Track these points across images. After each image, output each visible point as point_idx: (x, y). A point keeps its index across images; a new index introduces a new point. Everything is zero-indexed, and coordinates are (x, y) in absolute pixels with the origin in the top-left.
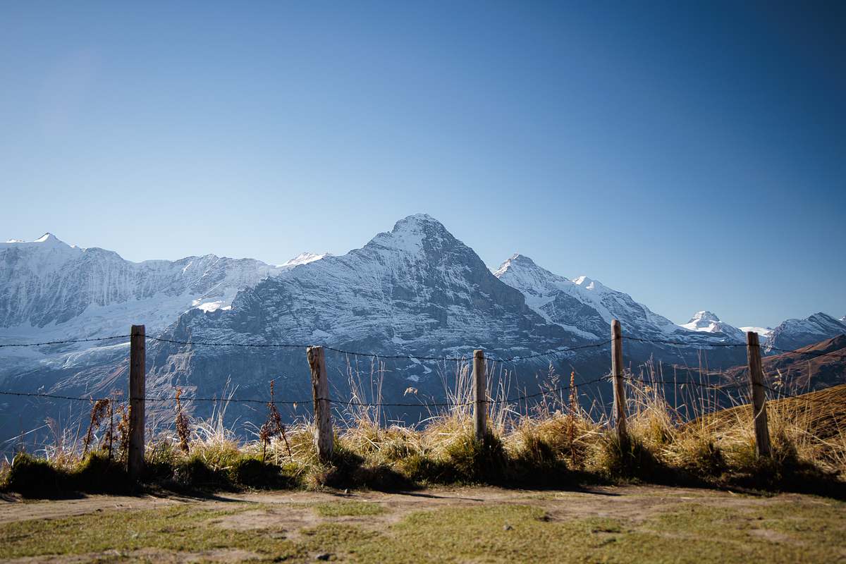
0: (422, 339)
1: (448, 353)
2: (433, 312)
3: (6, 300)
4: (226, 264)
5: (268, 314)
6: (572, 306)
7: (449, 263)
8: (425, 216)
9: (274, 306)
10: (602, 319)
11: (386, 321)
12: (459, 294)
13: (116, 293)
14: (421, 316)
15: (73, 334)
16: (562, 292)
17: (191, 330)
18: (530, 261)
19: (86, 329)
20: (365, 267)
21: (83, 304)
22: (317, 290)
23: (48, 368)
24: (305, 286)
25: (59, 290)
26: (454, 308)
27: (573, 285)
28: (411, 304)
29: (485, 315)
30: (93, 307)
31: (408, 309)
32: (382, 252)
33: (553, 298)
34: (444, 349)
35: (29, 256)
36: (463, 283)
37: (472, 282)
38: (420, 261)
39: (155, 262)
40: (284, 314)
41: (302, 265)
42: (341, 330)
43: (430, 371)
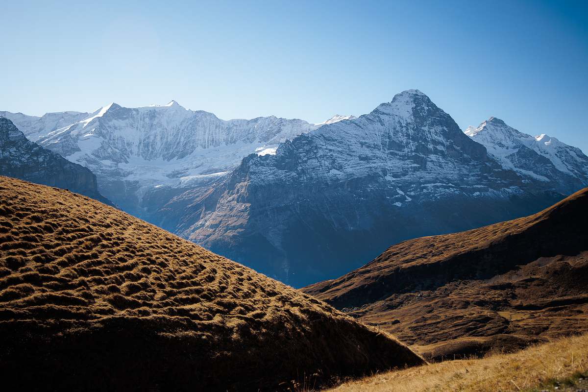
0: (406, 178)
1: (425, 188)
2: (416, 159)
3: (149, 143)
4: (282, 122)
5: (300, 158)
6: (531, 156)
7: (432, 125)
8: (416, 91)
9: (304, 152)
10: (554, 166)
11: (382, 164)
12: (437, 147)
13: (213, 141)
14: (407, 162)
15: (186, 166)
16: (524, 146)
17: (249, 167)
18: (502, 123)
19: (194, 163)
20: (370, 127)
21: (193, 147)
22: (335, 143)
23: (170, 187)
24: (327, 139)
25: (179, 138)
26: (433, 157)
27: (535, 140)
28: (400, 153)
29: (456, 162)
30: (199, 149)
31: (398, 157)
32: (382, 117)
33: (517, 150)
34: (423, 185)
35: (162, 115)
36: (441, 139)
37: (448, 138)
38: (409, 123)
39: (238, 121)
40: (311, 158)
41: (326, 125)
42: (349, 170)
43: (410, 199)
